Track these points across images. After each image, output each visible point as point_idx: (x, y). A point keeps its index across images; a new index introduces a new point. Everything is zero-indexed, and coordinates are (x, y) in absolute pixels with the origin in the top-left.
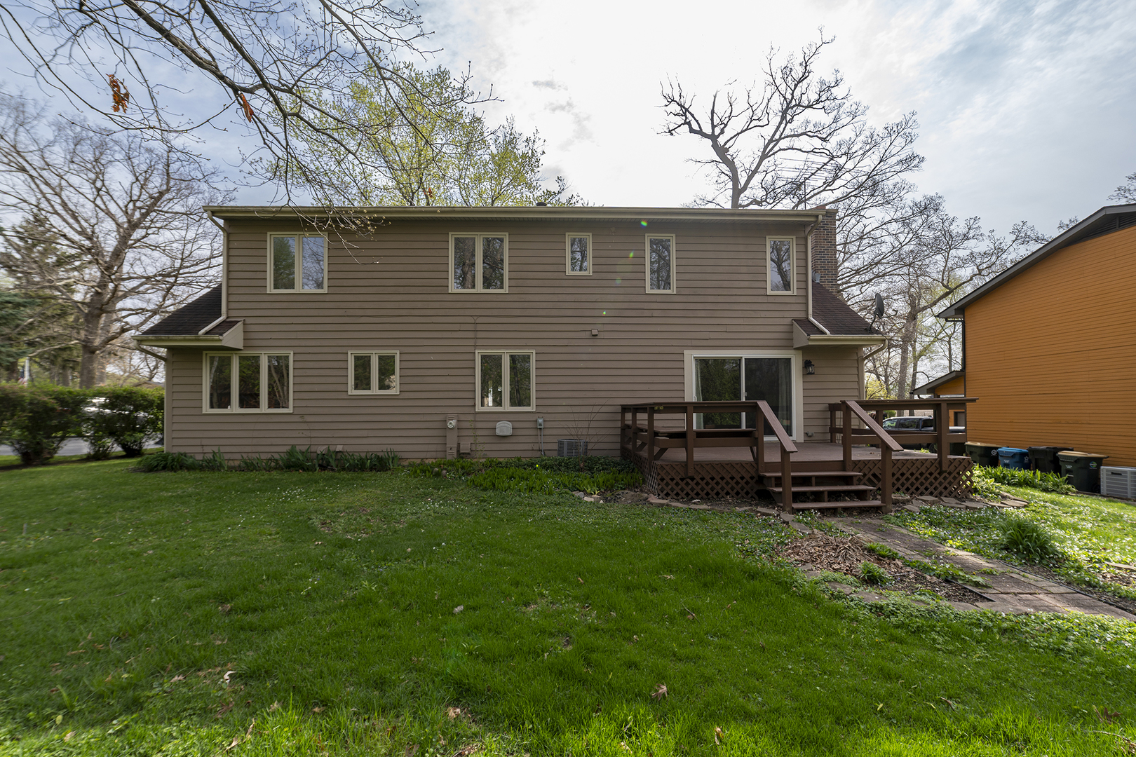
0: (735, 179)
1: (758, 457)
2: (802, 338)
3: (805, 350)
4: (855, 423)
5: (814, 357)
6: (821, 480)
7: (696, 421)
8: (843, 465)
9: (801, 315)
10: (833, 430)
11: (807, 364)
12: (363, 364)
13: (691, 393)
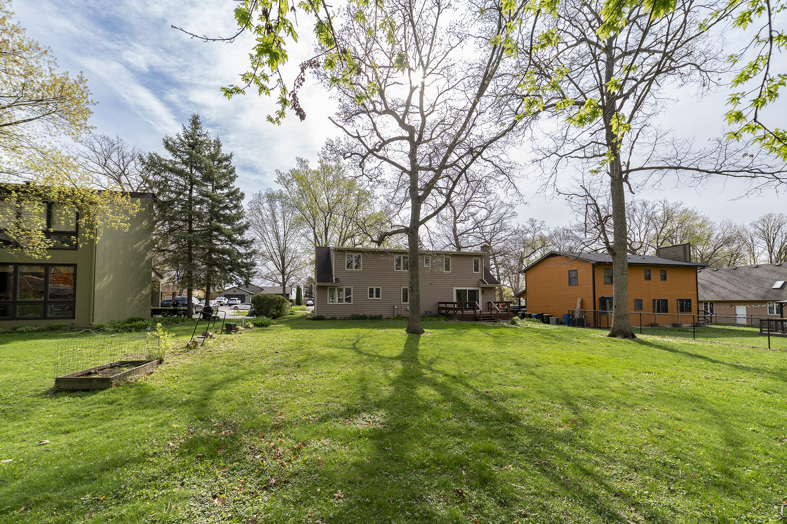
0: (455, 214)
1: (475, 313)
2: (482, 285)
3: (482, 288)
4: (493, 307)
5: (484, 290)
6: (487, 317)
7: (456, 306)
8: (490, 314)
9: (481, 278)
10: (489, 308)
11: (483, 291)
12: (371, 291)
13: (455, 300)
